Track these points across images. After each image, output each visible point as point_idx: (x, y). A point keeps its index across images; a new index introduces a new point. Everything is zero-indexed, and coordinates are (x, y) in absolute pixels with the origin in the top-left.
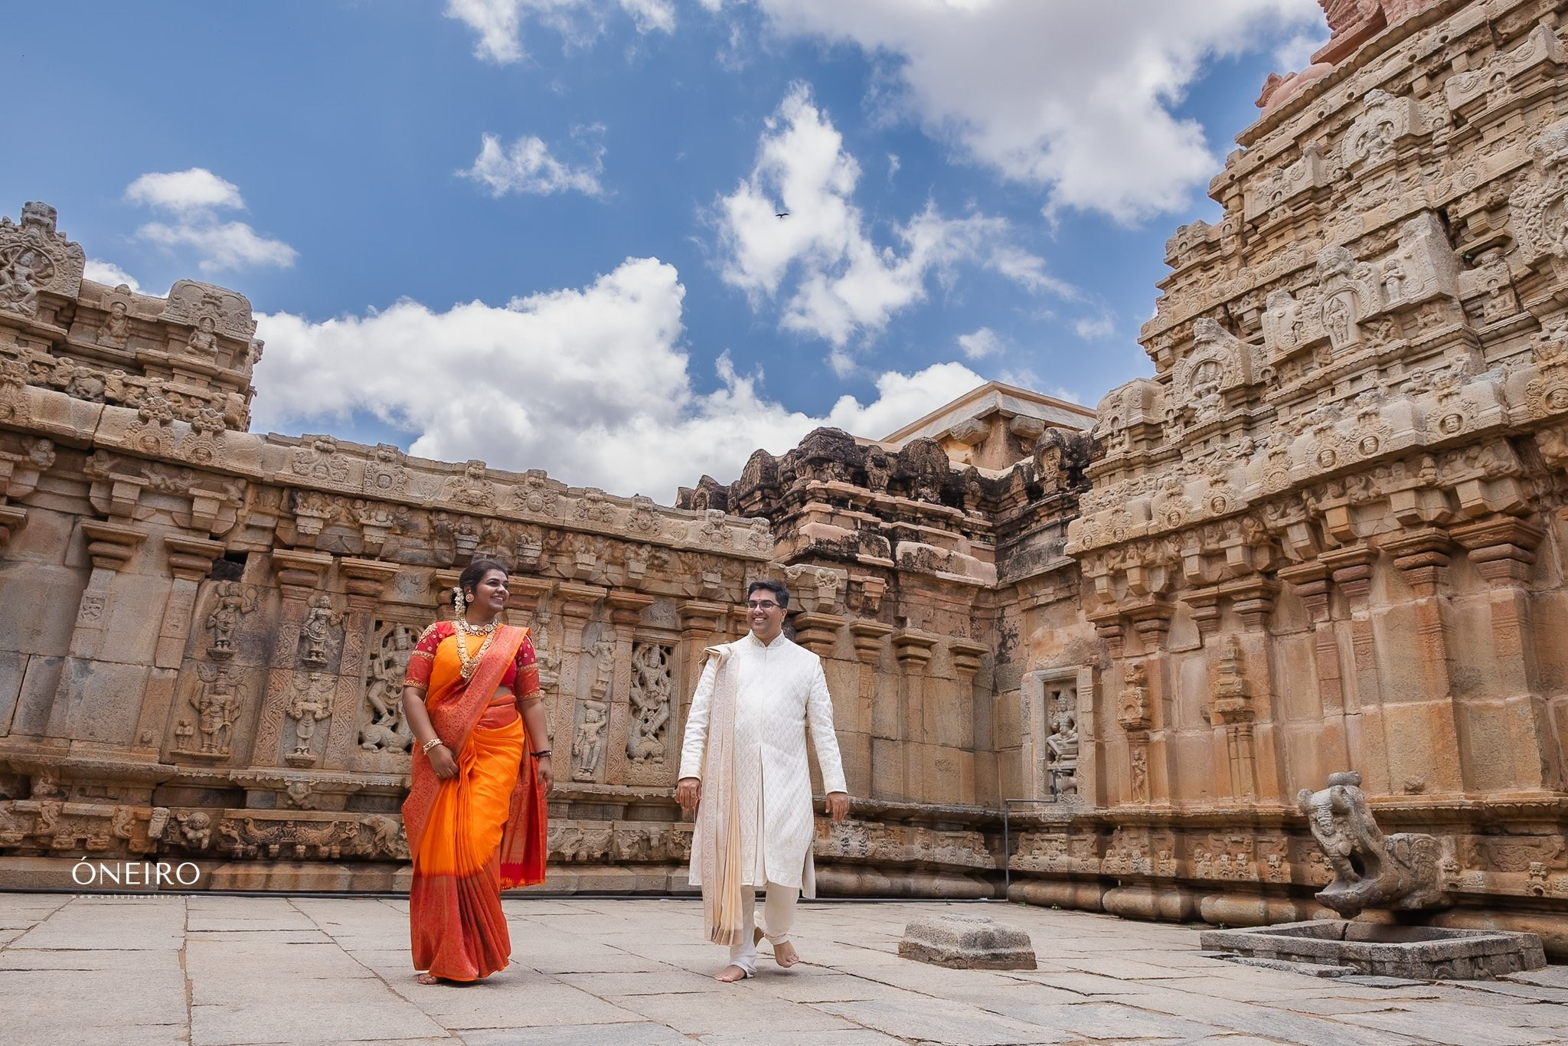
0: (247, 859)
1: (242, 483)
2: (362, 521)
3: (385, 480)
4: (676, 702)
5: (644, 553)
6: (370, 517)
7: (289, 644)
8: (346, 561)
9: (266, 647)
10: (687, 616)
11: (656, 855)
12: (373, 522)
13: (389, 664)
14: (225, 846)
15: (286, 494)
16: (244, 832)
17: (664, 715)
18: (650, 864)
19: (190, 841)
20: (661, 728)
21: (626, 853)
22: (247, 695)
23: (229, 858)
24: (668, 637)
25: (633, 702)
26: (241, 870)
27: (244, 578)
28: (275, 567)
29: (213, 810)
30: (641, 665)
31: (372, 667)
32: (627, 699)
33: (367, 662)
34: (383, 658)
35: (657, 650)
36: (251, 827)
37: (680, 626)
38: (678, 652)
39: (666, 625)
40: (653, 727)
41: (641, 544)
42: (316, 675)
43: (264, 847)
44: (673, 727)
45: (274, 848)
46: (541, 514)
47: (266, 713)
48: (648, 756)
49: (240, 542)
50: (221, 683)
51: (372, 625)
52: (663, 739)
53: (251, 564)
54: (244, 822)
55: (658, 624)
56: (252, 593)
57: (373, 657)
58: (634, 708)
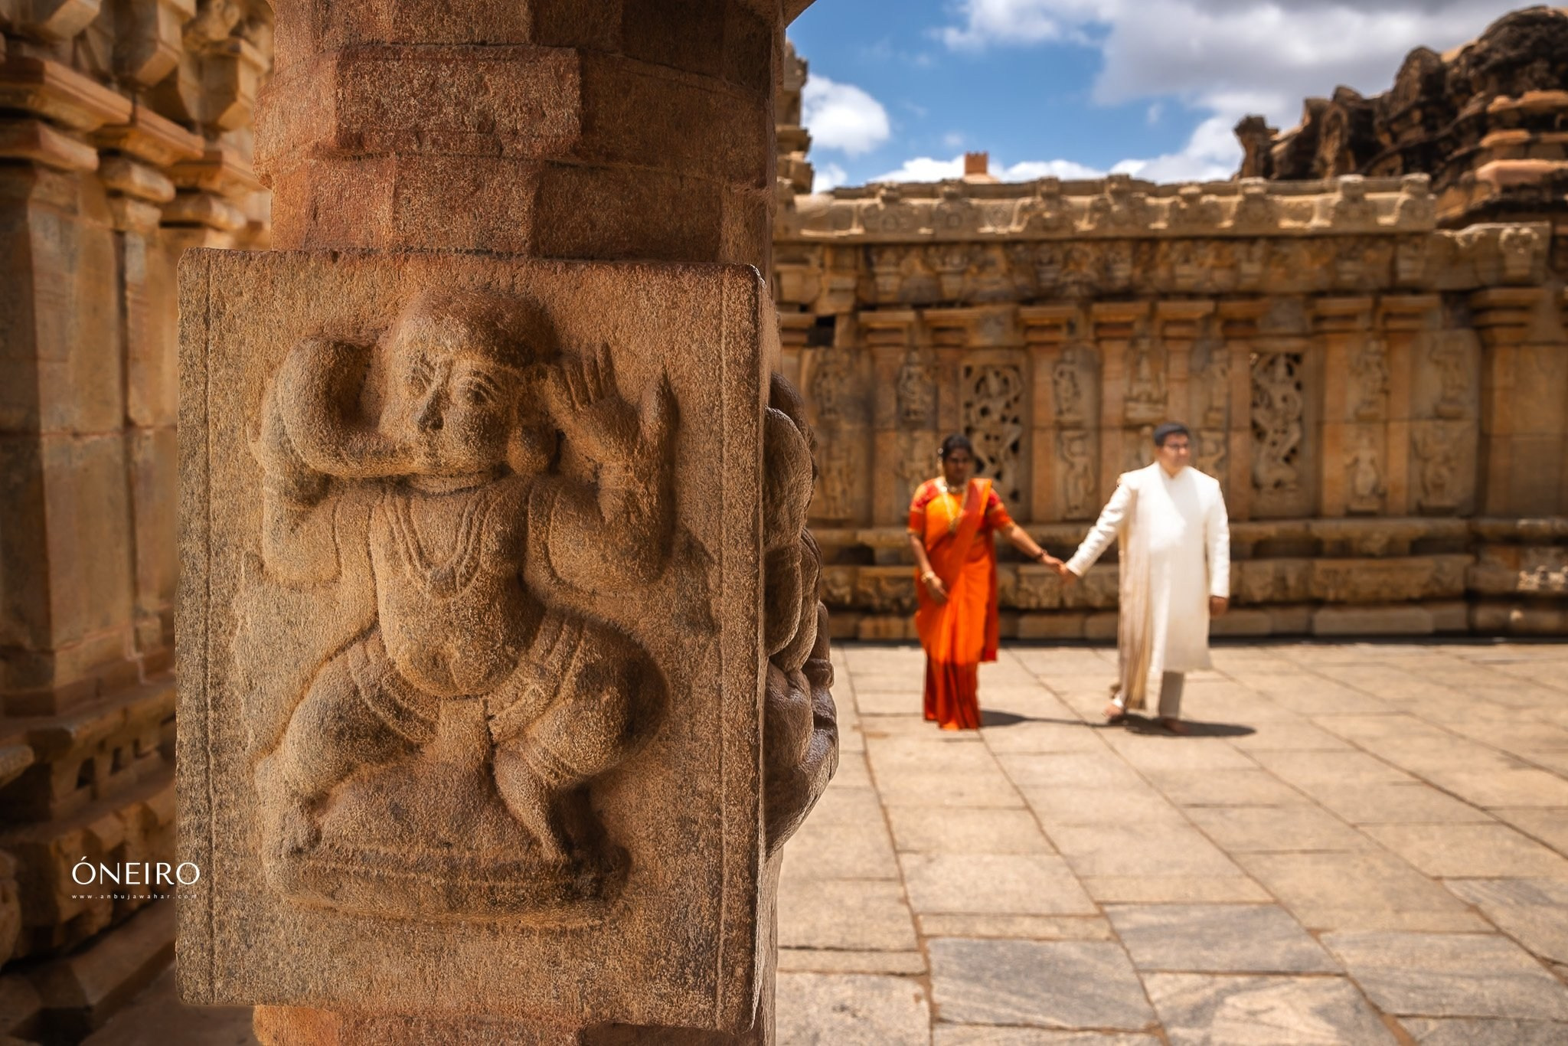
0: (885, 612)
1: (819, 250)
2: (939, 268)
3: (954, 221)
4: (1310, 420)
5: (1259, 250)
6: (944, 264)
7: (888, 406)
8: (929, 313)
9: (867, 408)
10: (1319, 319)
11: (1292, 595)
12: (948, 268)
13: (985, 412)
14: (863, 601)
15: (861, 255)
16: (878, 589)
17: (1295, 436)
18: (1286, 604)
19: (835, 598)
20: (1293, 451)
21: (1258, 596)
22: (858, 456)
23: (868, 611)
24: (1294, 345)
25: (1255, 425)
26: (881, 622)
27: (837, 342)
28: (862, 332)
29: (849, 569)
30: (1263, 381)
31: (967, 417)
32: (1247, 424)
33: (962, 411)
34: (978, 407)
35: (1282, 363)
36: (883, 584)
37: (1310, 328)
38: (1309, 360)
39: (1291, 329)
40: (1285, 450)
41: (1252, 240)
42: (917, 434)
43: (897, 601)
44: (1308, 449)
45: (906, 602)
46: (1128, 227)
47: (879, 476)
48: (1278, 484)
49: (826, 307)
50: (835, 450)
51: (962, 373)
52: (1297, 463)
53: (840, 327)
54: (877, 580)
55: (1282, 330)
56: (846, 357)
57: (968, 405)
58: (1258, 432)
